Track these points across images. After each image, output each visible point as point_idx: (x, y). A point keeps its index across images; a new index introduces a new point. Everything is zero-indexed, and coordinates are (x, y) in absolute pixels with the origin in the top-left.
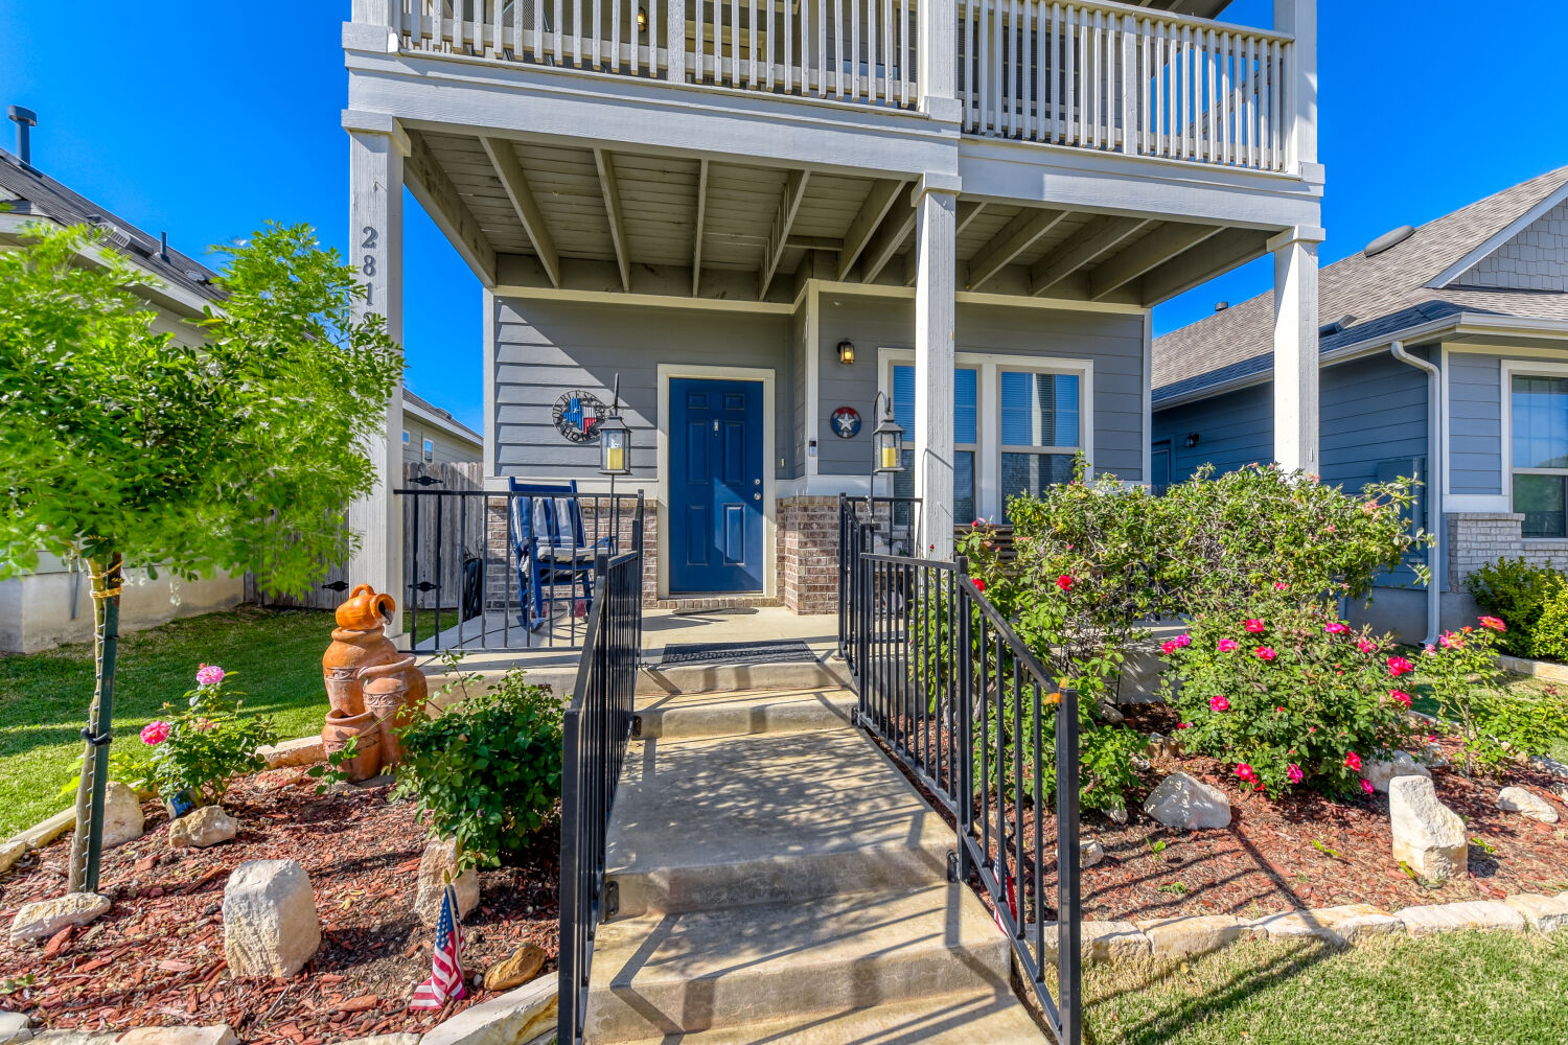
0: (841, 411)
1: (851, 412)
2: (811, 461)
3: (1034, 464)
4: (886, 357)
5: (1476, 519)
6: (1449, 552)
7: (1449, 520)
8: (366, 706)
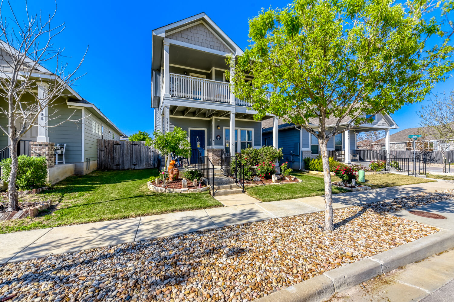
0: (218, 136)
1: (219, 136)
2: (213, 143)
3: (246, 143)
4: (224, 128)
5: (305, 151)
6: (302, 156)
7: (302, 152)
8: (174, 173)
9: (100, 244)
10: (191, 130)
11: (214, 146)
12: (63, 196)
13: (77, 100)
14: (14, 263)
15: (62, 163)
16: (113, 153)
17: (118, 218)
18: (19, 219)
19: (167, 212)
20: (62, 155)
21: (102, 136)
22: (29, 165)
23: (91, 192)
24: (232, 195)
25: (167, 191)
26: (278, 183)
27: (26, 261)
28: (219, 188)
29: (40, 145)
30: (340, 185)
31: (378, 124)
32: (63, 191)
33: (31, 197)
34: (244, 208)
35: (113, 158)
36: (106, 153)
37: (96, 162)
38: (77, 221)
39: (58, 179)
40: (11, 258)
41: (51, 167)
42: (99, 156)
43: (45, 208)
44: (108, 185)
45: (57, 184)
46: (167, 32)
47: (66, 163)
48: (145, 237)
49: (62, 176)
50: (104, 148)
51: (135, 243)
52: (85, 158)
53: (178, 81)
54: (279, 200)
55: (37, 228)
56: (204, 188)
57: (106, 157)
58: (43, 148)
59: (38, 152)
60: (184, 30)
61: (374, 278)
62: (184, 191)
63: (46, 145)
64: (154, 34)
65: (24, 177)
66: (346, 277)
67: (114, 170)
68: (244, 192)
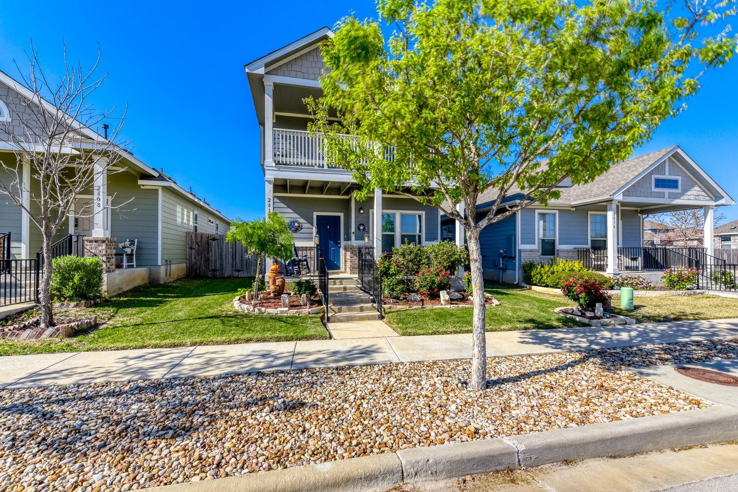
0: (360, 225)
1: (363, 225)
2: (353, 237)
4: (371, 211)
5: (526, 251)
6: (520, 259)
7: (520, 251)
8: (277, 283)
9: (119, 377)
10: (318, 216)
11: (354, 242)
12: (117, 313)
13: (149, 177)
14: (11, 389)
15: (132, 266)
16: (208, 253)
17: (166, 346)
18: (48, 339)
19: (237, 341)
20: (132, 255)
21: (196, 227)
22: (78, 268)
23: (155, 308)
24: (360, 322)
25: (256, 310)
26: (448, 306)
27: (24, 388)
28: (340, 310)
29: (96, 241)
30: (572, 314)
31: (685, 197)
32: (119, 305)
33: (77, 311)
34: (359, 344)
35: (208, 260)
36: (198, 253)
37: (184, 265)
38: (112, 345)
39: (120, 289)
40: (11, 384)
41: (110, 272)
42: (188, 257)
43: (85, 326)
44: (184, 299)
45: (119, 295)
46: (267, 65)
47: (138, 266)
48: (181, 374)
49: (128, 285)
50: (195, 246)
51: (163, 380)
52: (162, 259)
53: (290, 139)
54: (434, 333)
55: (64, 351)
56: (315, 308)
57: (199, 258)
58: (99, 246)
59: (93, 251)
60: (296, 59)
61: (497, 472)
62: (281, 312)
63: (103, 242)
64: (247, 70)
65: (71, 284)
66: (431, 461)
67: (208, 278)
68: (382, 318)
